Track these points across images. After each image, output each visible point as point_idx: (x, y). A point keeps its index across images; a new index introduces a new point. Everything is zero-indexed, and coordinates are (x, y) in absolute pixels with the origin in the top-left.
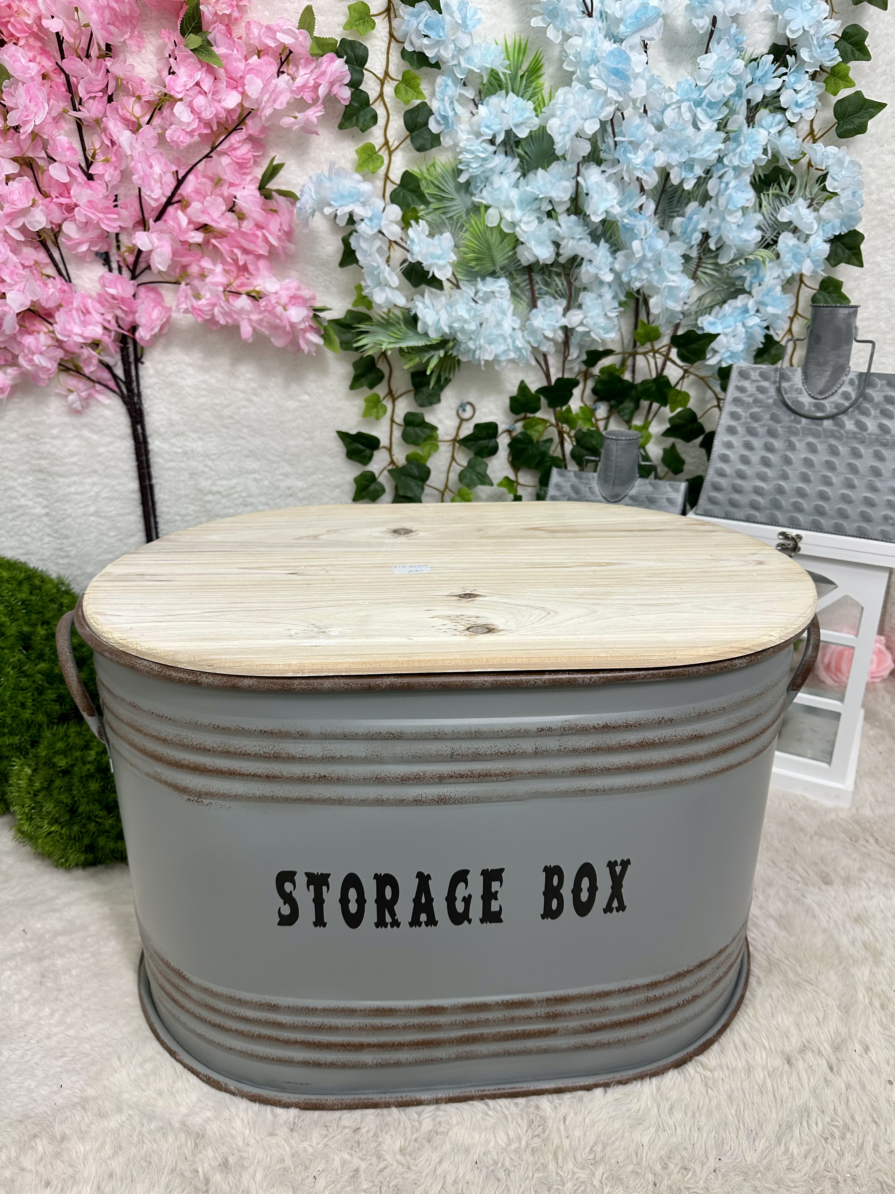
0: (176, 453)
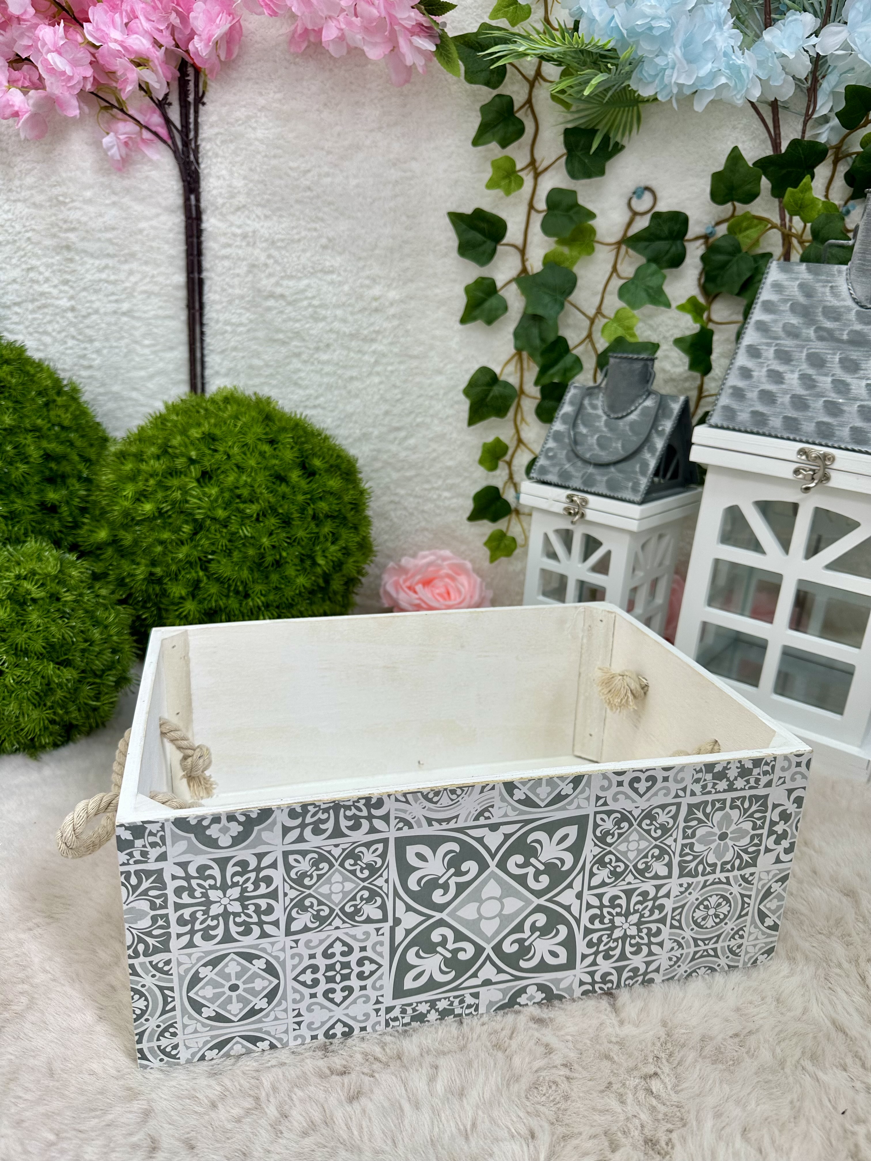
0: (235, 235)
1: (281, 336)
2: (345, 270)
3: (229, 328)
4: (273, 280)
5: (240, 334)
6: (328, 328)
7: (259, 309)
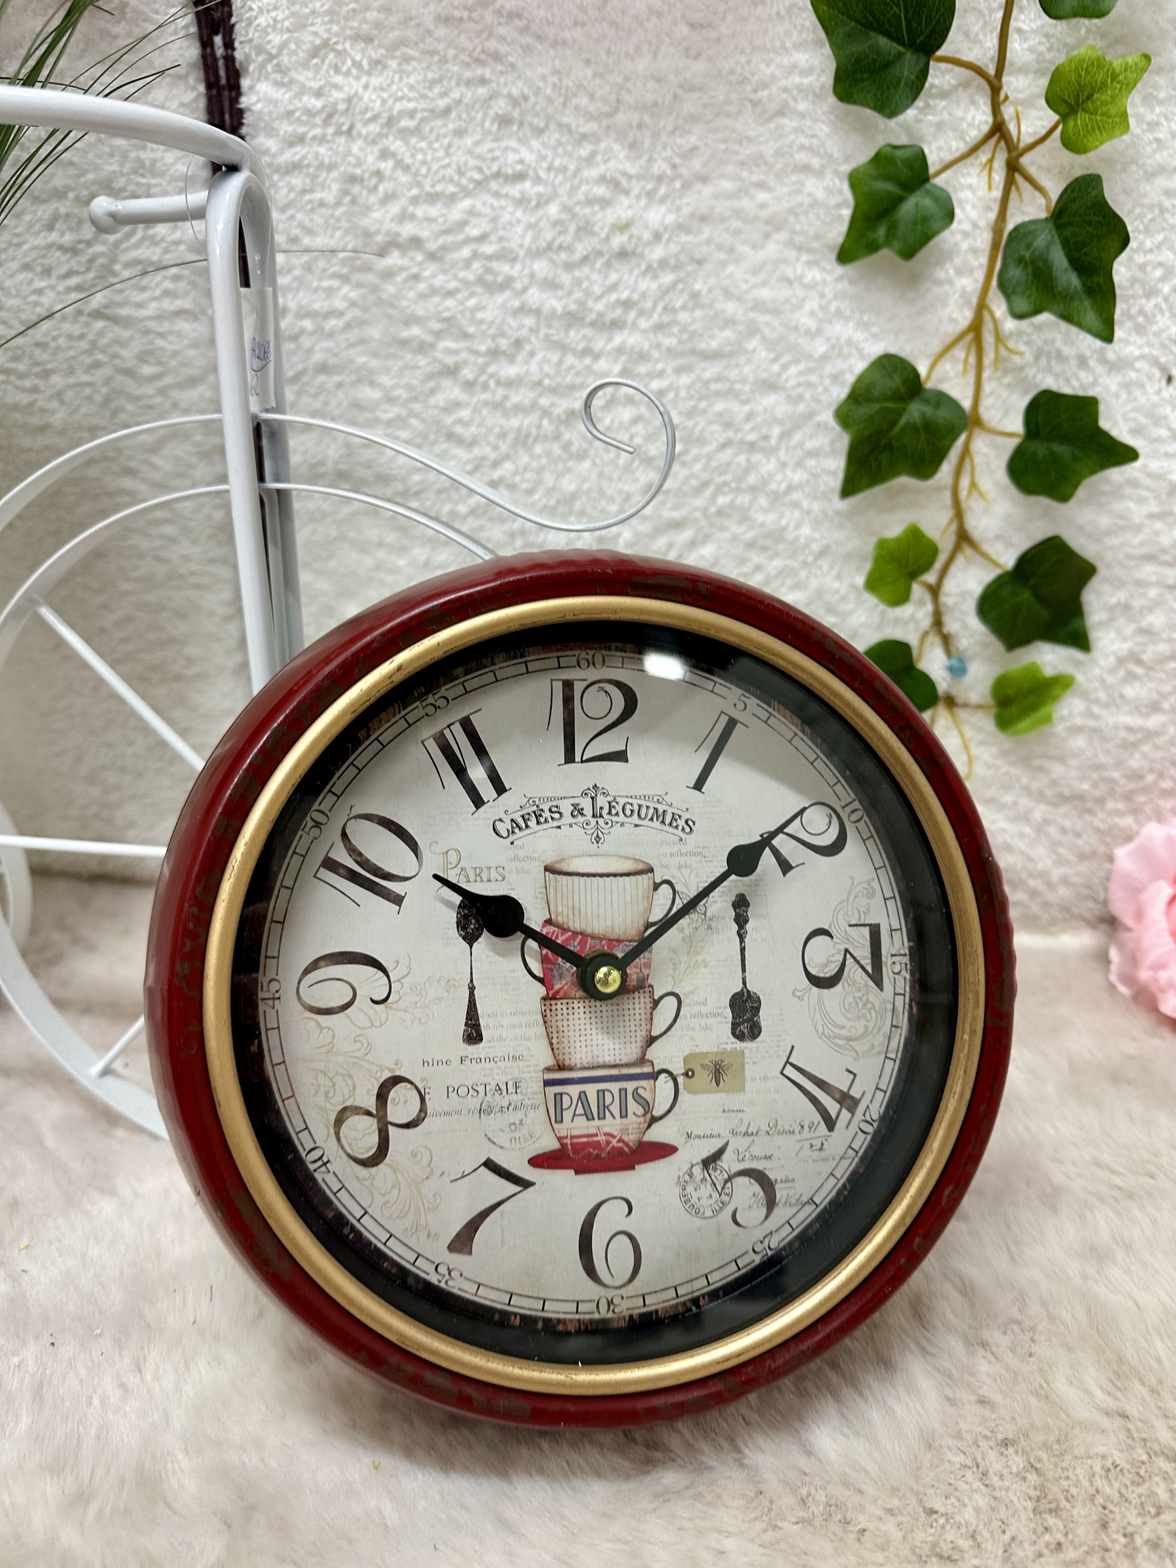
0: (309, 113)
1: (415, 331)
2: (550, 169)
3: (308, 324)
4: (395, 208)
5: (331, 335)
6: (516, 304)
7: (370, 277)
